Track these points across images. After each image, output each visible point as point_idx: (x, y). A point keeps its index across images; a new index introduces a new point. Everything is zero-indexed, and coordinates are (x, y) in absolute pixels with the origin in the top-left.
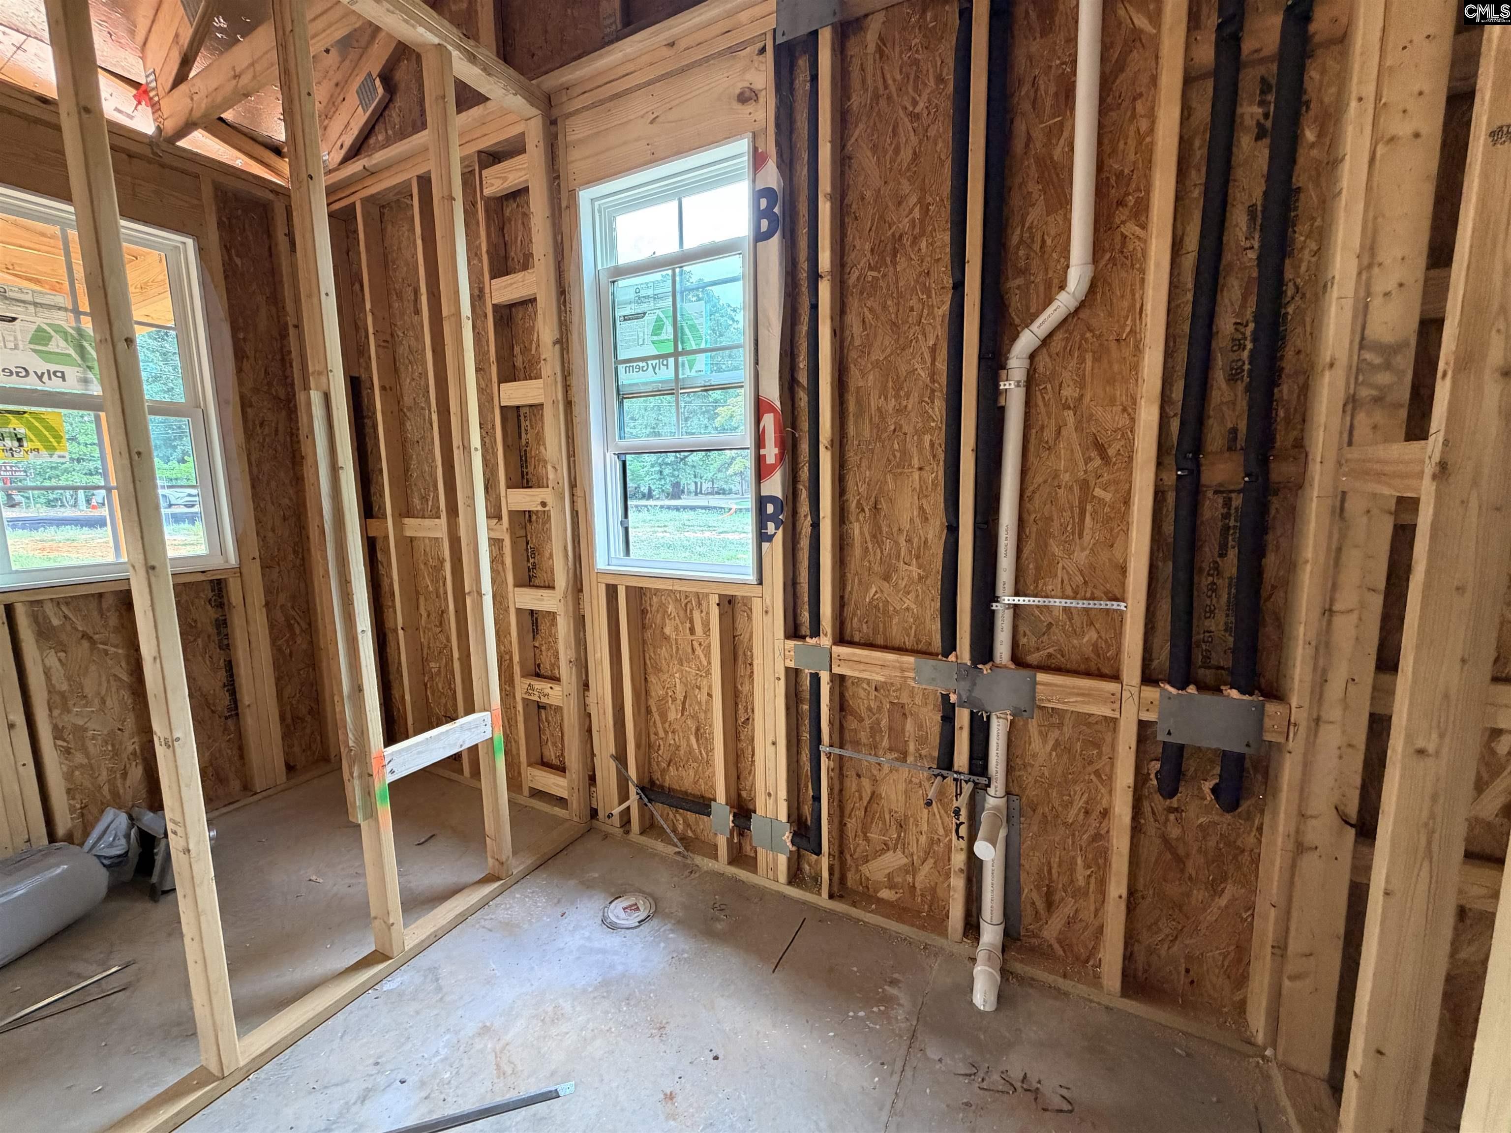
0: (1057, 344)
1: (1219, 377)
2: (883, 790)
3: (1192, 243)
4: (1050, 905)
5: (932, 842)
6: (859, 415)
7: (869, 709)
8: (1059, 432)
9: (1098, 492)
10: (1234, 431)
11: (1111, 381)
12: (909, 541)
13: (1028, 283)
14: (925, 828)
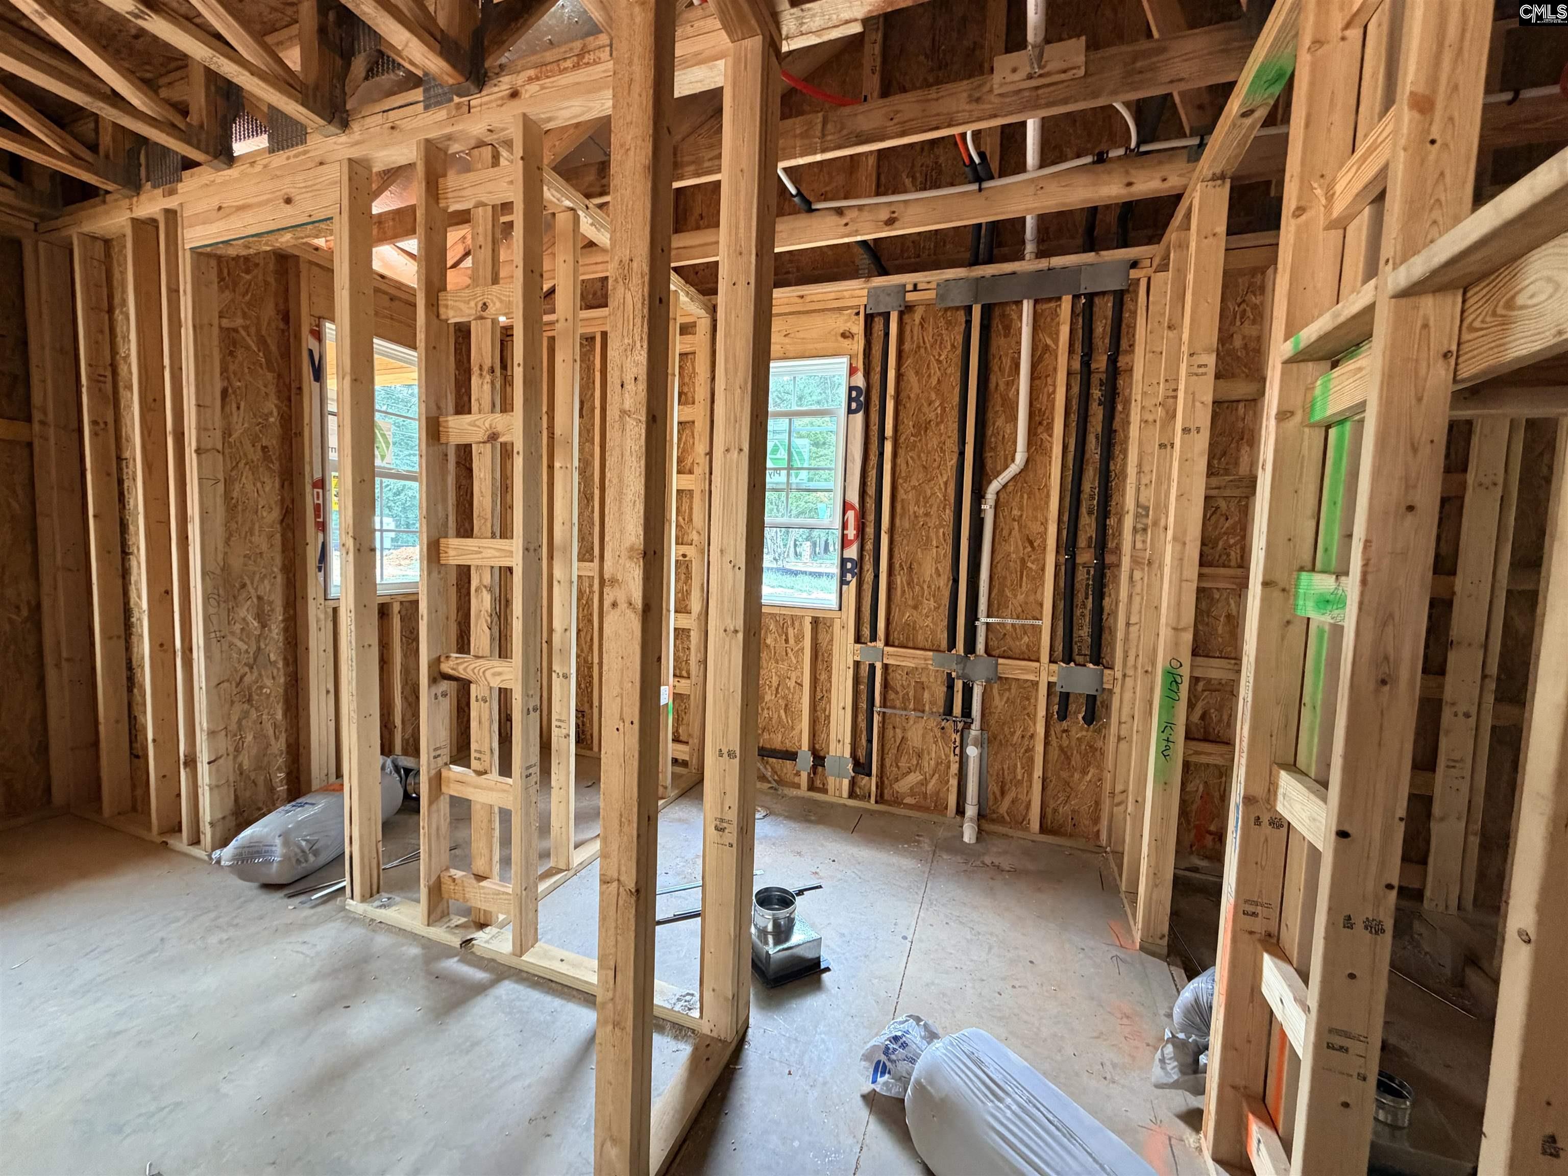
0: (1010, 488)
1: (1084, 510)
2: (909, 734)
3: (1072, 448)
4: (1003, 793)
5: (937, 764)
6: (902, 516)
7: (902, 686)
8: (1010, 534)
9: (1029, 564)
10: (1091, 537)
11: (1035, 509)
12: (929, 587)
13: (997, 456)
14: (933, 755)
